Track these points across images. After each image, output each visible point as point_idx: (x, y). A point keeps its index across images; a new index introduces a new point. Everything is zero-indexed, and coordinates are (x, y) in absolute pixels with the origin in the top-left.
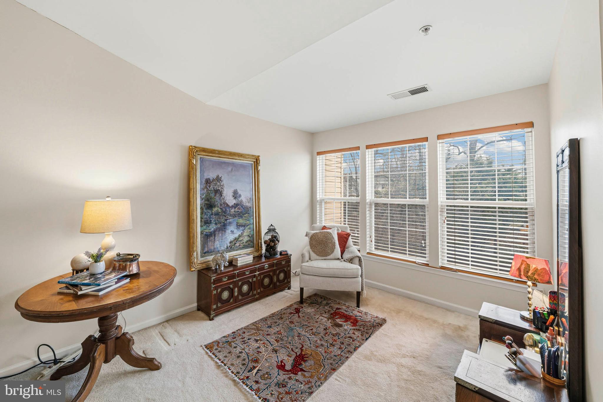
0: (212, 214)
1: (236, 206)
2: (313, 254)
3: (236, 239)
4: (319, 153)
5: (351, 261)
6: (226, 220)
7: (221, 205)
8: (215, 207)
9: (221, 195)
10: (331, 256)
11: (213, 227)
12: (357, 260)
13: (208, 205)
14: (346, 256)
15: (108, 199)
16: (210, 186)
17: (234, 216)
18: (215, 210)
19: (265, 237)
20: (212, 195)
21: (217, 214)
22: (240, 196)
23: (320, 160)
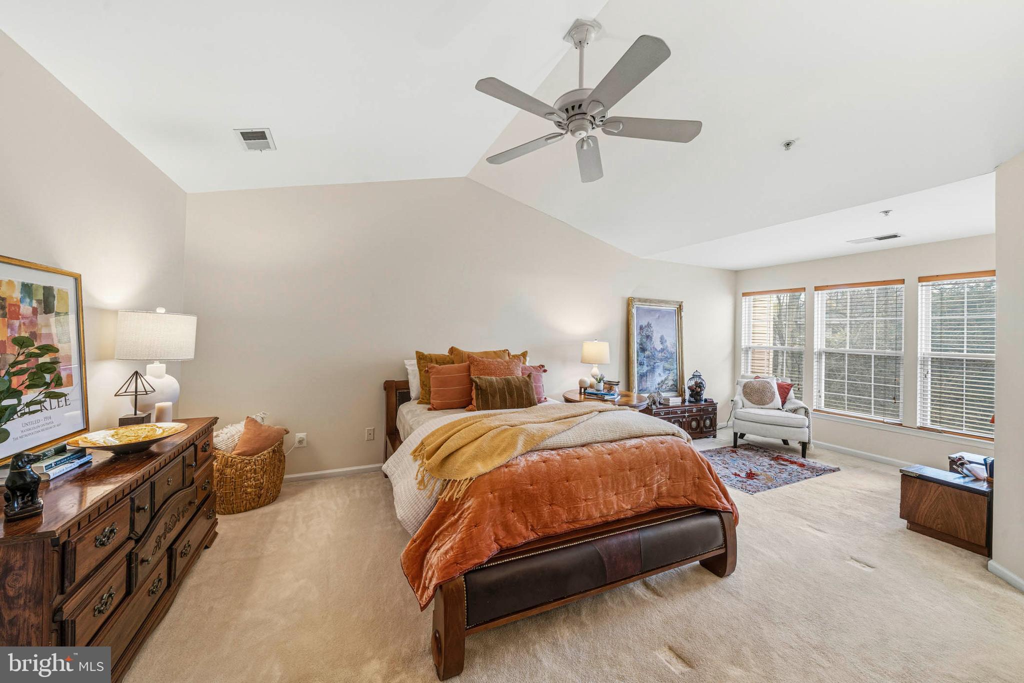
0: (644, 357)
1: (662, 350)
2: (747, 402)
3: (662, 381)
4: (744, 294)
5: (795, 411)
6: (655, 363)
7: (651, 349)
8: (646, 350)
9: (651, 340)
10: (770, 405)
11: (645, 369)
12: (803, 411)
13: (643, 349)
14: (788, 406)
15: (596, 341)
16: (643, 332)
17: (661, 360)
18: (647, 353)
19: (688, 383)
20: (644, 340)
21: (648, 357)
22: (666, 341)
23: (746, 302)
